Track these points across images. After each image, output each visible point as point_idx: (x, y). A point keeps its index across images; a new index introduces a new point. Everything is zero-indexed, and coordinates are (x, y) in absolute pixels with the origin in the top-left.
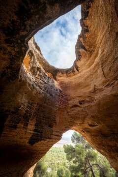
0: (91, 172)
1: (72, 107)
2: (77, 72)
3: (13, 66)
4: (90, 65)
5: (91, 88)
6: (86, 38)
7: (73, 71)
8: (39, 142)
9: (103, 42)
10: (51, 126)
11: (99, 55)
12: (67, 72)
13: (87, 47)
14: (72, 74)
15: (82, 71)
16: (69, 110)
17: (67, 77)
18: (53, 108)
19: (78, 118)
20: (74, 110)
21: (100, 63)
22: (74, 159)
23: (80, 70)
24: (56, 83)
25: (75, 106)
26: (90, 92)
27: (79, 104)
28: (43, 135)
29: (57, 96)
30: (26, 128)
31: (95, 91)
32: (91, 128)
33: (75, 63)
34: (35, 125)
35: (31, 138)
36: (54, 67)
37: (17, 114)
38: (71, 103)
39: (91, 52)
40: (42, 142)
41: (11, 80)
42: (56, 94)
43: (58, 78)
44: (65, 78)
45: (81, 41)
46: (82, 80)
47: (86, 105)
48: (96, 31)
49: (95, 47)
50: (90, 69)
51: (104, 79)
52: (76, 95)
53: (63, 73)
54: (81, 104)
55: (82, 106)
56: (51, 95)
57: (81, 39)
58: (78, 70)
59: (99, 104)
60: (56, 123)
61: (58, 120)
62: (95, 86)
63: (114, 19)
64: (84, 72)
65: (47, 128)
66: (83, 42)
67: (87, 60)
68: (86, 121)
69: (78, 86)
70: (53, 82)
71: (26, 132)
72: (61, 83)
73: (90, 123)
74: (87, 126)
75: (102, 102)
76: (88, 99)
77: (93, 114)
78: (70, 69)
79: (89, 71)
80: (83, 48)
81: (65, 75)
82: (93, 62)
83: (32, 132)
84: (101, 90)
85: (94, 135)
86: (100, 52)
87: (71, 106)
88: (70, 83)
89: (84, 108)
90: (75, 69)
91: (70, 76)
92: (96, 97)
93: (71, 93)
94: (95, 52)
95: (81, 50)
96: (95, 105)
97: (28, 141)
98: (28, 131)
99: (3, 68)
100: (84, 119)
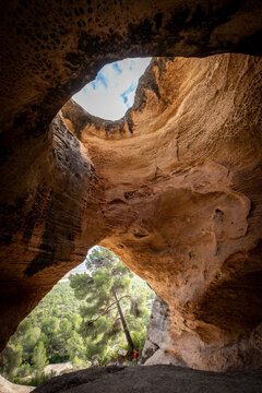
0: (116, 310)
1: (112, 203)
2: (128, 133)
3: (48, 107)
4: (156, 128)
5: (151, 172)
6: (165, 71)
7: (122, 131)
8: (46, 269)
9: (191, 93)
10: (71, 238)
11: (178, 114)
12: (110, 128)
13: (162, 92)
14: (118, 135)
15: (139, 134)
16: (105, 209)
17: (107, 139)
18: (78, 203)
19: (120, 223)
20: (114, 208)
21: (177, 130)
22: (88, 296)
23: (135, 132)
24: (83, 149)
25: (117, 201)
26: (147, 179)
27: (123, 199)
28: (57, 254)
29: (87, 179)
30: (26, 243)
31: (155, 178)
32: (137, 239)
33: (129, 114)
34: (43, 236)
35: (33, 261)
36: (81, 108)
37: (18, 213)
38: (110, 194)
39: (166, 104)
40: (52, 268)
41: (31, 137)
42: (86, 175)
43: (85, 136)
44: (102, 141)
45: (154, 73)
46: (135, 153)
47: (137, 200)
48: (186, 67)
49: (174, 97)
50: (155, 134)
51: (175, 160)
52: (120, 181)
53: (98, 129)
54: (126, 198)
55: (130, 202)
56: (77, 175)
57: (156, 69)
58: (131, 131)
59: (158, 202)
60: (80, 232)
61: (84, 226)
62: (158, 168)
63: (223, 67)
64: (143, 137)
65: (64, 241)
66: (157, 76)
67: (155, 116)
68: (132, 229)
69: (127, 163)
70: (78, 145)
71: (26, 250)
72: (93, 150)
73: (137, 231)
74: (130, 236)
75: (163, 199)
76: (140, 191)
77: (146, 218)
78: (117, 123)
79: (152, 139)
80: (156, 89)
81: (103, 133)
82: (164, 124)
83: (37, 250)
84: (166, 178)
85: (139, 251)
86: (180, 110)
87: (109, 200)
88: (112, 153)
89: (133, 206)
90: (126, 127)
91: (113, 138)
92: (156, 189)
93: (112, 175)
94: (173, 106)
95: (149, 92)
96: (152, 202)
97: (24, 267)
98: (30, 248)
99: (25, 107)
100: (130, 224)
